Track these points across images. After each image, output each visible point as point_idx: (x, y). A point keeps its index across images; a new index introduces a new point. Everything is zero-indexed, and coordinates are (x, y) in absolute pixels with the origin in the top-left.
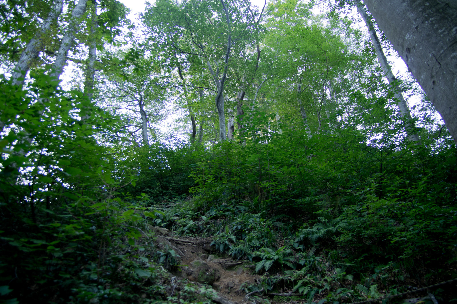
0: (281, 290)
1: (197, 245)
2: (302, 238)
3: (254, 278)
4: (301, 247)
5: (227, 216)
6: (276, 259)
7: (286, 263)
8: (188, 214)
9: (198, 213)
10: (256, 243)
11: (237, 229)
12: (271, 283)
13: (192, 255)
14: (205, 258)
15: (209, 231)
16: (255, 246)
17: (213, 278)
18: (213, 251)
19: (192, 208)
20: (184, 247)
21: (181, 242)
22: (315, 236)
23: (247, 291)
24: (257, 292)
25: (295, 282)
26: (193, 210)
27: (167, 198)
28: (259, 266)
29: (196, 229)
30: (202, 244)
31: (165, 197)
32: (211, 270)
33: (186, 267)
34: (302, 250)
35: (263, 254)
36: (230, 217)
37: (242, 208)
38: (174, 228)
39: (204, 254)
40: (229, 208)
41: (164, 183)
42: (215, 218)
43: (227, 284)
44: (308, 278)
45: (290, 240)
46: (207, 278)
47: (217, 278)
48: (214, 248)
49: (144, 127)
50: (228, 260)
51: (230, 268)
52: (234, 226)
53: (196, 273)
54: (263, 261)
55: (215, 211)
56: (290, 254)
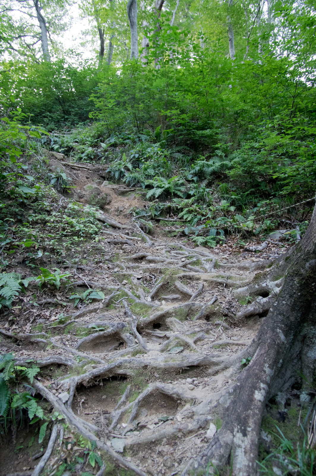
0: (168, 216)
1: (92, 171)
2: (197, 170)
3: (144, 204)
4: (195, 179)
5: (127, 144)
6: (166, 187)
7: (176, 192)
8: (87, 141)
9: (98, 141)
10: (151, 172)
11: (134, 157)
12: (158, 209)
13: (86, 180)
14: (100, 183)
15: (107, 158)
16: (150, 174)
17: (104, 202)
18: (108, 178)
19: (91, 135)
20: (79, 172)
21: (76, 168)
22: (211, 169)
23: (134, 214)
24: (144, 216)
25: (182, 210)
26: (93, 137)
27: (69, 125)
28: (150, 193)
29: (94, 156)
30: (98, 170)
31: (66, 123)
32: (103, 195)
33: (79, 191)
34: (195, 181)
35: (155, 182)
36: (129, 146)
37: (143, 137)
38: (73, 155)
39: (99, 180)
40: (129, 136)
41: (67, 107)
42: (114, 145)
43: (117, 208)
44: (194, 207)
45: (186, 171)
46: (98, 201)
47: (108, 202)
48: (109, 175)
49: (44, 38)
50: (122, 187)
51: (123, 194)
52: (132, 154)
53: (88, 196)
54: (155, 189)
55: (115, 138)
56: (182, 184)
